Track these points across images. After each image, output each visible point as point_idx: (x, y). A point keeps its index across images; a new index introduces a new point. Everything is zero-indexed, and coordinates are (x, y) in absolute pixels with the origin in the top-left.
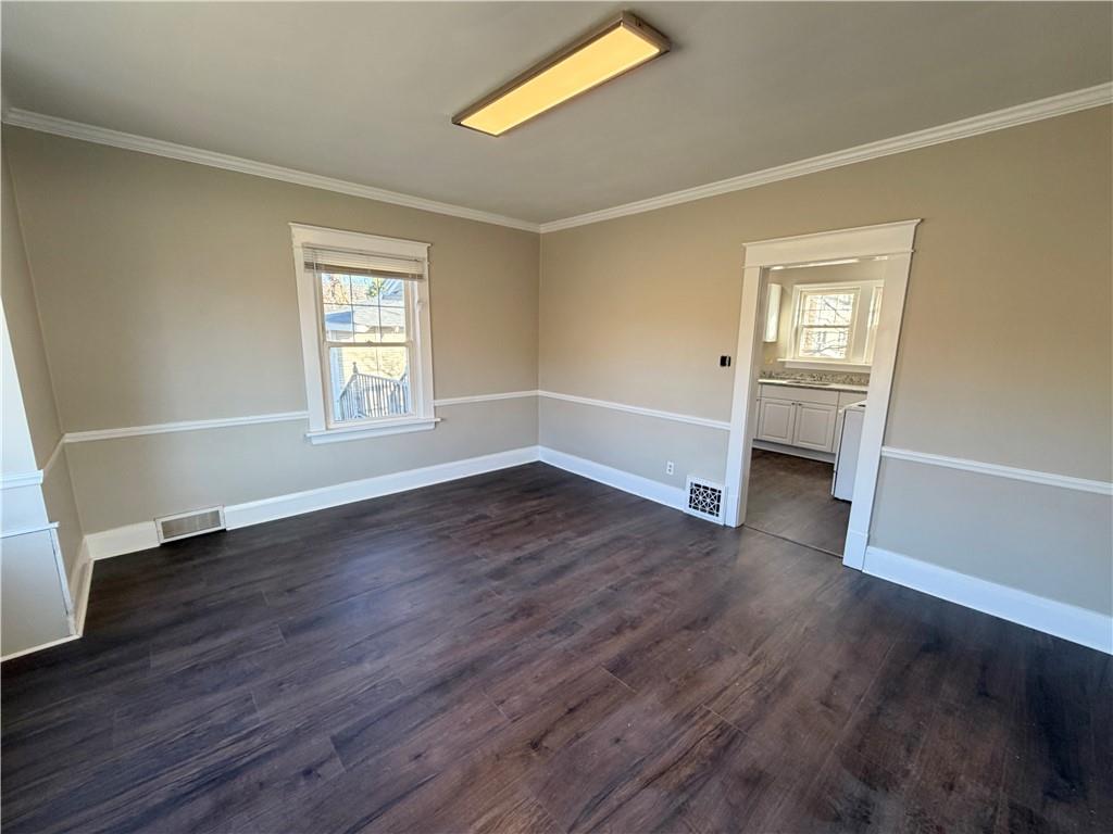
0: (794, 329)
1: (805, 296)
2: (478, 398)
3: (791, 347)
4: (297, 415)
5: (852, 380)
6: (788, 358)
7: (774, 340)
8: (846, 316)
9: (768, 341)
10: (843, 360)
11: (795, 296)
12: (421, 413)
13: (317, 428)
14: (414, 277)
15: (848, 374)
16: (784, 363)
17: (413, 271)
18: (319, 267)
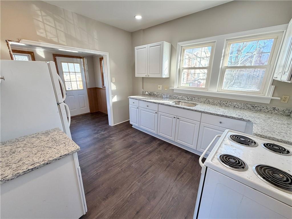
0: (178, 70)
1: (184, 50)
3: (176, 80)
5: (209, 101)
6: (175, 87)
7: (168, 76)
8: (205, 63)
9: (164, 77)
10: (204, 88)
11: (178, 50)
15: (207, 98)
16: (173, 90)
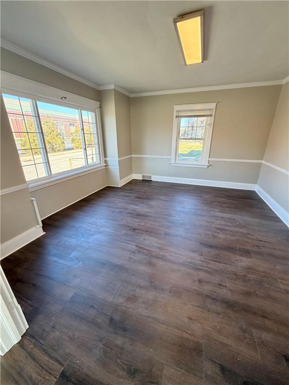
2: (228, 160)
4: (169, 157)
12: (204, 162)
13: (173, 161)
14: (208, 116)
17: (209, 114)
18: (179, 116)
